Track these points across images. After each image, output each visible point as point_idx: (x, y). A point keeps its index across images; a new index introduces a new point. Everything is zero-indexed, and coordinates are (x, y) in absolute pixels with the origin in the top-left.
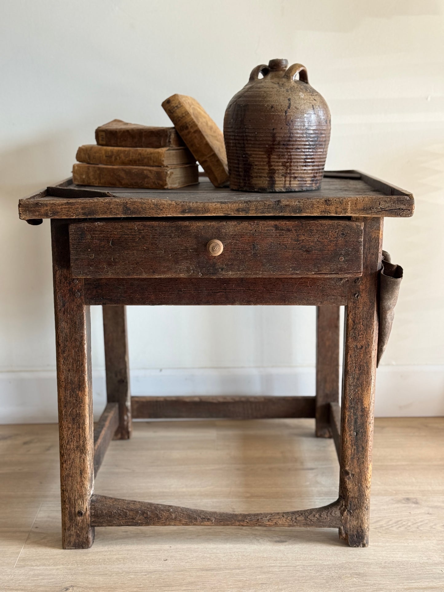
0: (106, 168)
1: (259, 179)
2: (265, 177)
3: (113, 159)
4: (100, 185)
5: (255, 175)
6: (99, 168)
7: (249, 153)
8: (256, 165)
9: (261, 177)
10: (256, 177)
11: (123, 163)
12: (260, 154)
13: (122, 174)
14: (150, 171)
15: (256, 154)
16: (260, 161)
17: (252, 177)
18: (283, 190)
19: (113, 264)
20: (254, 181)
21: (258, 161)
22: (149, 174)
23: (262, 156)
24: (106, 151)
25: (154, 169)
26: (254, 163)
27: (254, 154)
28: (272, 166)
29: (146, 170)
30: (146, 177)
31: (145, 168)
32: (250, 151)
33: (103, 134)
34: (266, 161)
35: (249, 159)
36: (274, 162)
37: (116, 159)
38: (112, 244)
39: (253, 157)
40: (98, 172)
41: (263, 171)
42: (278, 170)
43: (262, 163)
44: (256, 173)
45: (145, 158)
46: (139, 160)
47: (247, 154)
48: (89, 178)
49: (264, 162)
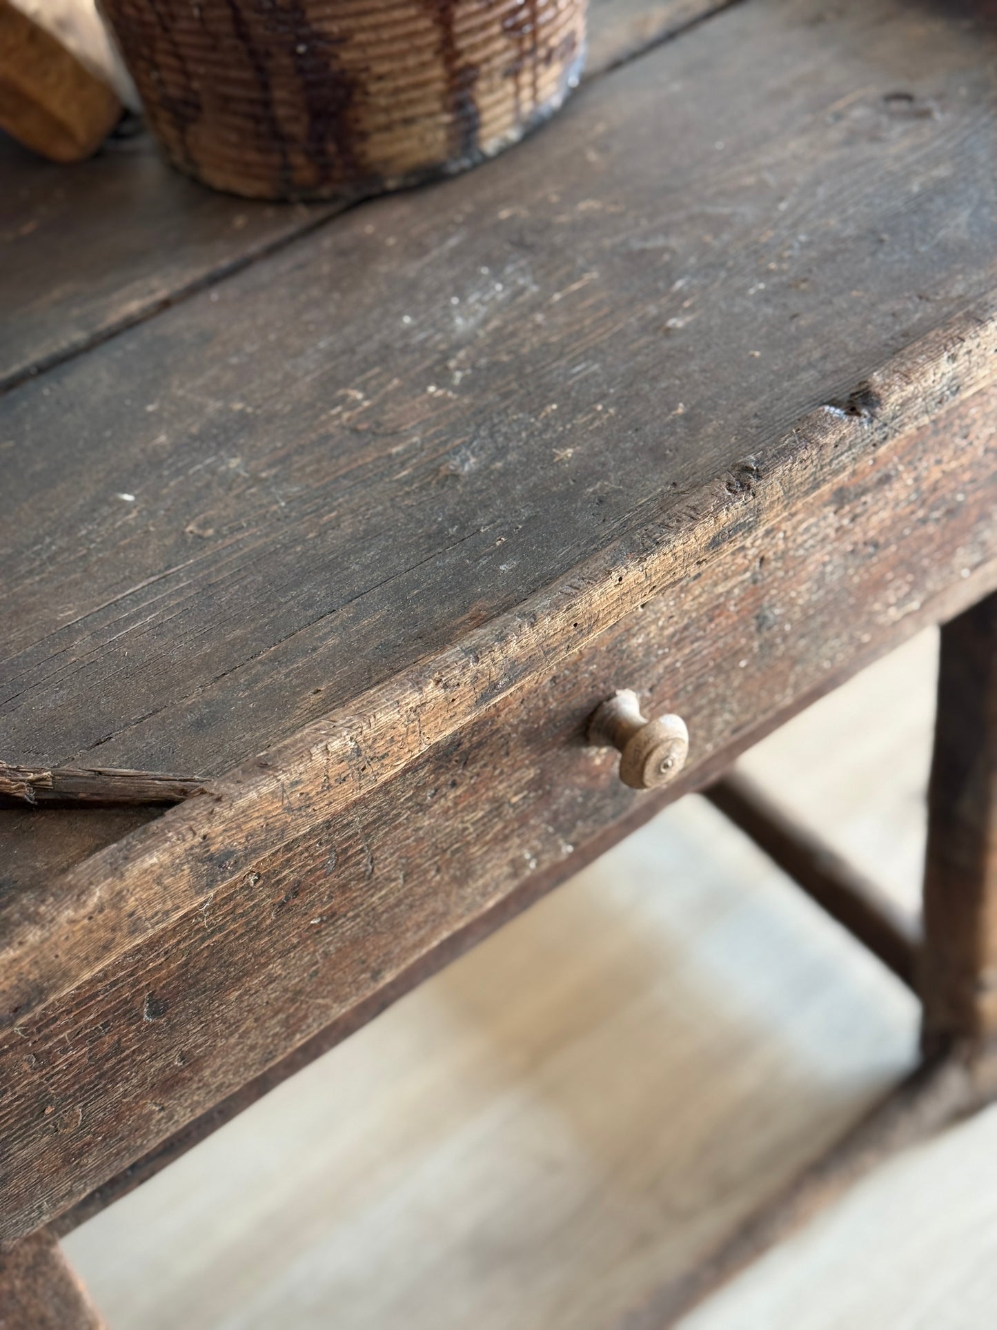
1: (400, 131)
2: (431, 115)
5: (381, 119)
7: (334, 28)
8: (380, 78)
9: (408, 121)
10: (388, 127)
12: (396, 23)
15: (376, 27)
16: (402, 55)
17: (364, 136)
18: (515, 138)
19: (187, 1074)
20: (378, 149)
21: (390, 57)
23: (411, 27)
26: (367, 69)
27: (363, 29)
28: (459, 54)
32: (334, 18)
34: (429, 45)
35: (336, 57)
36: (469, 32)
38: (153, 1013)
39: (362, 46)
41: (415, 94)
42: (487, 60)
43: (411, 61)
44: (387, 110)
47: (321, 36)
49: (419, 50)
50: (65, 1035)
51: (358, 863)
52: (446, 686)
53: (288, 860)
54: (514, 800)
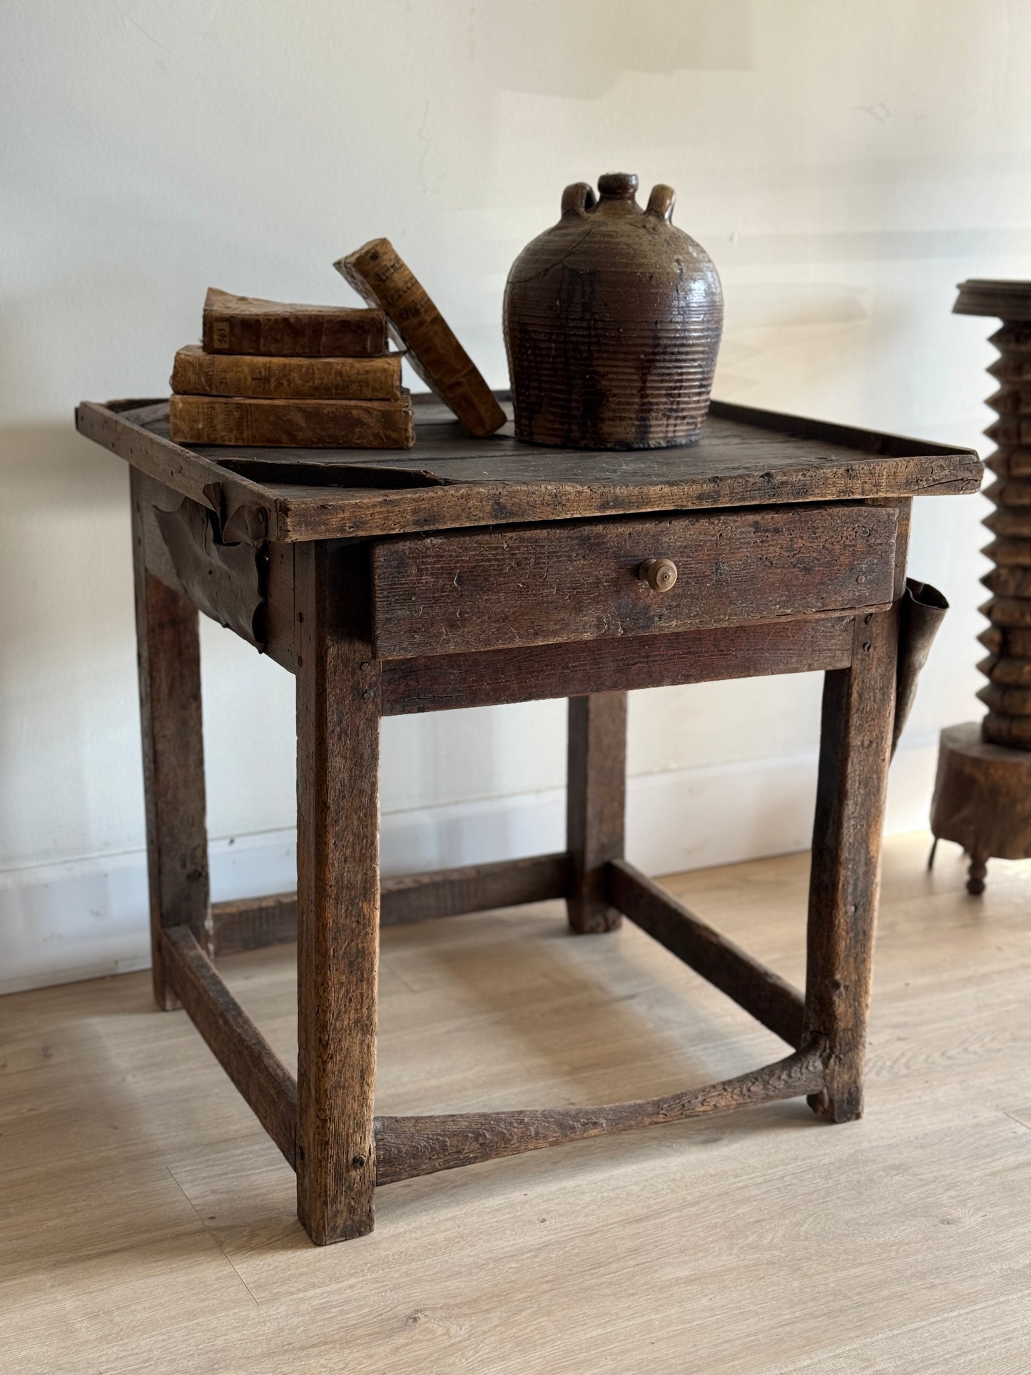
0: (257, 406)
1: (617, 422)
2: (631, 419)
3: (273, 383)
4: (240, 443)
5: (611, 414)
6: (239, 406)
7: (602, 370)
8: (614, 396)
9: (621, 419)
10: (613, 419)
11: (298, 394)
12: (625, 373)
13: (299, 419)
14: (367, 410)
15: (617, 373)
16: (625, 388)
17: (603, 420)
18: (663, 444)
19: (459, 623)
20: (607, 428)
21: (620, 387)
22: (366, 418)
23: (630, 377)
24: (253, 368)
25: (376, 405)
26: (610, 390)
27: (612, 373)
28: (647, 396)
29: (356, 407)
30: (359, 422)
31: (353, 403)
32: (603, 366)
33: (225, 326)
34: (637, 387)
35: (600, 382)
36: (652, 388)
37: (279, 384)
38: (458, 582)
39: (611, 380)
40: (237, 414)
41: (628, 407)
42: (657, 404)
43: (628, 392)
44: (614, 411)
45: (353, 382)
46: (337, 387)
47: (597, 372)
48: (213, 427)
49: (632, 388)
50: (429, 566)
51: (542, 568)
52: (591, 490)
53: (520, 546)
54: (605, 584)
